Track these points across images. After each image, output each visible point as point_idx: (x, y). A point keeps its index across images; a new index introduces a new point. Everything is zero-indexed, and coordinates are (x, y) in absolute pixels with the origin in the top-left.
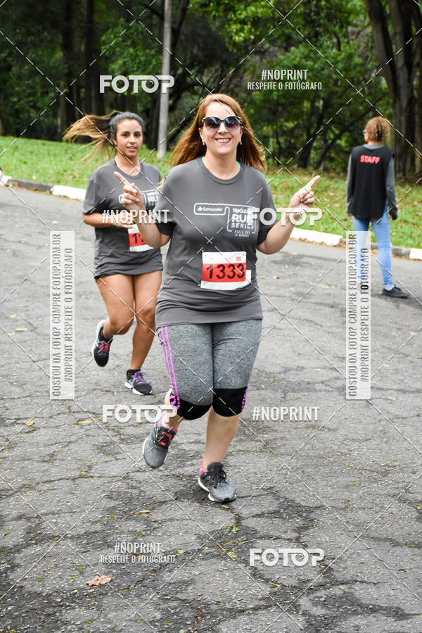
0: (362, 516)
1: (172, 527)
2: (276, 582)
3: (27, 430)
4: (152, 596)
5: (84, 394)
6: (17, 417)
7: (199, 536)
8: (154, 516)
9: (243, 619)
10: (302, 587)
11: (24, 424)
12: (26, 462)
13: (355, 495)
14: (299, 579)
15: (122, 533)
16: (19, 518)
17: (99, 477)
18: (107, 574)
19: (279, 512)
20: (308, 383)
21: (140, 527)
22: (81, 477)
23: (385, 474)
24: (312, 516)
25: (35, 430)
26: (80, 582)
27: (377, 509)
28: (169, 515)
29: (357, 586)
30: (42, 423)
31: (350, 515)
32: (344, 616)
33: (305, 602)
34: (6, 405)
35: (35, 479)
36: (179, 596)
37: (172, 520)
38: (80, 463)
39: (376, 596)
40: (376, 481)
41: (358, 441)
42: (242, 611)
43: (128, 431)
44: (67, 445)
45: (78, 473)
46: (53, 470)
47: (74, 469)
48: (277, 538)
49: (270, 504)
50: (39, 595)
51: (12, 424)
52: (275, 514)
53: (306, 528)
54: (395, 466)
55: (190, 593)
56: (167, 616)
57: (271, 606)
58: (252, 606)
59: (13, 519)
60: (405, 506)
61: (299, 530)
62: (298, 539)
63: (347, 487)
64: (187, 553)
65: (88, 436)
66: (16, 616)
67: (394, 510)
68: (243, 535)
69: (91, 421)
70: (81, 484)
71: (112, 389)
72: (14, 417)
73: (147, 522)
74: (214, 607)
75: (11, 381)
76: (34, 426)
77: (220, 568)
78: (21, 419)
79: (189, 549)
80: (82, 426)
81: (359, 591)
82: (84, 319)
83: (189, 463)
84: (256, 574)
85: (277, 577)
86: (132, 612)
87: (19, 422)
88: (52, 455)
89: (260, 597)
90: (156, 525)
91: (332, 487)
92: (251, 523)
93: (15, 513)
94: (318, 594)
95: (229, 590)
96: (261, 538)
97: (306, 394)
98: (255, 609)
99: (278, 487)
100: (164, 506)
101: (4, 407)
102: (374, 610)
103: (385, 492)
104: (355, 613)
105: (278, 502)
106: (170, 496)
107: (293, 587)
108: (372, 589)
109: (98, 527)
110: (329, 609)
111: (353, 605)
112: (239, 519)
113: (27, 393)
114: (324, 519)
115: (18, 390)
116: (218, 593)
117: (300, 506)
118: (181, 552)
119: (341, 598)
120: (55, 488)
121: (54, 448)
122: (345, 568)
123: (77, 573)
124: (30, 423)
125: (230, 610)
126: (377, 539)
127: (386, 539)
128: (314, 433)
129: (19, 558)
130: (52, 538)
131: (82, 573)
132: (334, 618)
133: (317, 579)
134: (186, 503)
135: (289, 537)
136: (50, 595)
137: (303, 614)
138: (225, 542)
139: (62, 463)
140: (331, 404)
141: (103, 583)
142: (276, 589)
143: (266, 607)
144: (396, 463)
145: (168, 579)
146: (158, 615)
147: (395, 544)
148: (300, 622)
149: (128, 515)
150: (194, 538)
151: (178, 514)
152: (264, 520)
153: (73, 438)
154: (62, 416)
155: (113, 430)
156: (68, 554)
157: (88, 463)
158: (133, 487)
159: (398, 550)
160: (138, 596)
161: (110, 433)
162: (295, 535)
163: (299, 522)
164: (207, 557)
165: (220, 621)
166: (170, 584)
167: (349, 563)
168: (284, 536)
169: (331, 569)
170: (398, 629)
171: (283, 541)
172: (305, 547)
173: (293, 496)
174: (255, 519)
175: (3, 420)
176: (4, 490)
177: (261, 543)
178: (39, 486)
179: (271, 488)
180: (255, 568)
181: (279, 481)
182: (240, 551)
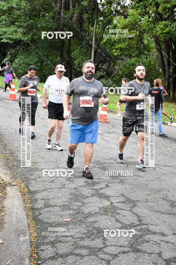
0: (152, 204)
1: (90, 205)
2: (124, 223)
4: (84, 226)
5: (63, 162)
7: (99, 208)
8: (85, 201)
10: (132, 225)
13: (150, 198)
14: (131, 223)
15: (74, 205)
16: (42, 199)
17: (67, 188)
18: (69, 218)
21: (80, 204)
22: (62, 188)
23: (160, 191)
24: (136, 203)
26: (61, 220)
27: (157, 202)
28: (90, 201)
29: (150, 226)
31: (148, 203)
32: (146, 235)
35: (47, 188)
36: (93, 226)
37: (90, 202)
38: (61, 183)
39: (156, 229)
40: (157, 193)
41: (151, 181)
44: (57, 178)
45: (61, 187)
46: (53, 185)
47: (59, 185)
48: (124, 210)
49: (122, 199)
50: (48, 223)
51: (41, 170)
52: (124, 202)
53: (134, 207)
54: (163, 189)
55: (96, 225)
56: (88, 231)
59: (40, 200)
60: (166, 202)
61: (131, 207)
62: (131, 210)
63: (147, 195)
64: (95, 213)
66: (41, 229)
67: (162, 203)
68: (113, 208)
70: (62, 190)
72: (41, 168)
73: (83, 203)
75: (40, 157)
77: (106, 218)
78: (43, 169)
79: (96, 212)
81: (151, 228)
83: (96, 185)
84: (117, 221)
86: (77, 230)
88: (53, 181)
89: (118, 227)
90: (85, 204)
91: (142, 195)
92: (116, 205)
93: (41, 198)
94: (137, 227)
95: (108, 225)
96: (119, 209)
99: (125, 194)
100: (88, 198)
101: (38, 165)
102: (155, 233)
103: (159, 197)
104: (149, 234)
105: (125, 198)
106: (90, 195)
107: (129, 225)
108: (155, 227)
109: (67, 203)
110: (141, 232)
111: (148, 231)
112: (112, 203)
113: (45, 161)
114: (139, 204)
115: (42, 160)
116: (105, 225)
117: (132, 200)
118: (93, 212)
119: (144, 229)
120: (53, 191)
121: (53, 178)
122: (146, 220)
123: (60, 217)
126: (157, 212)
127: (160, 212)
128: (137, 177)
129: (42, 211)
130: (52, 206)
131: (61, 217)
132: (142, 235)
133: (138, 223)
134: (95, 197)
135: (128, 210)
136: (52, 223)
138: (107, 210)
139: (56, 183)
141: (68, 220)
142: (124, 225)
144: (163, 188)
145: (89, 221)
146: (86, 231)
147: (163, 213)
149: (77, 200)
150: (97, 208)
151: (92, 201)
152: (120, 204)
156: (57, 211)
157: (64, 184)
158: (78, 192)
159: (163, 215)
160: (79, 225)
163: (131, 205)
164: (101, 214)
166: (90, 222)
167: (147, 218)
168: (126, 209)
169: (141, 220)
170: (163, 239)
171: (126, 211)
172: (133, 213)
173: (129, 197)
174: (117, 203)
175: (37, 169)
176: (37, 191)
177: (119, 211)
178: (48, 190)
179: (122, 194)
180: (117, 219)
181: (125, 192)
182: (112, 213)
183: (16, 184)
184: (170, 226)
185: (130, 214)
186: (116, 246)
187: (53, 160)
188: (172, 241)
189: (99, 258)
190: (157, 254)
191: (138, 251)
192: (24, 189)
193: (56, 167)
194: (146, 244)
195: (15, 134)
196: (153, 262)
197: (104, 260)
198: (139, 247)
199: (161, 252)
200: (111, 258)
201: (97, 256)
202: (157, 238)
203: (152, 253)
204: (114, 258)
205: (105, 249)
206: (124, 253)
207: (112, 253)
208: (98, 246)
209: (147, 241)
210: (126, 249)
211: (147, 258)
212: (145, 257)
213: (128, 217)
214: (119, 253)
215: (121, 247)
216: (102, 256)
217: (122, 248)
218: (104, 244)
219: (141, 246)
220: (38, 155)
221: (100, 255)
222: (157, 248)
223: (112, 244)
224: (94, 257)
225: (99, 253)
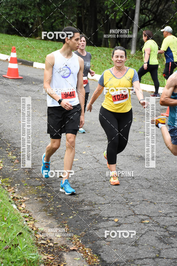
3: (116, 225)
5: (138, 203)
6: (108, 216)
11: (113, 220)
12: (123, 245)
17: (166, 258)
22: (157, 257)
25: (120, 225)
30: (122, 221)
34: (99, 208)
35: (132, 257)
38: (152, 248)
43: (172, 229)
44: (141, 236)
45: (154, 255)
46: (140, 252)
47: (151, 252)
51: (107, 220)
65: (150, 230)
69: (148, 221)
70: (159, 262)
71: (153, 201)
72: (106, 216)
75: (97, 193)
76: (119, 222)
78: (110, 217)
80: (145, 224)
82: (122, 156)
87: (110, 219)
101: (99, 209)
113: (107, 201)
115: (102, 199)
120: (145, 263)
124: (116, 220)
139: (143, 247)
153: (143, 232)
154: (131, 216)
155: (163, 227)
157: (157, 249)
161: (162, 229)
175: (101, 217)
176: (118, 262)
178: (136, 261)
183: (76, 249)
187: (121, 199)
192: (92, 258)
193: (131, 212)
195: (38, 147)
220: (92, 188)
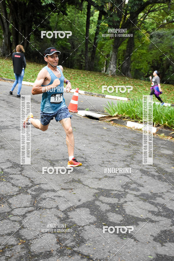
2: (19, 186)
9: (14, 197)
10: (27, 187)
14: (26, 185)
19: (13, 166)
20: (6, 126)
23: (38, 153)
29: (41, 185)
32: (41, 193)
33: (29, 191)
39: (47, 187)
40: (36, 155)
42: (13, 196)
48: (15, 174)
49: (9, 165)
52: (12, 167)
53: (22, 170)
54: (39, 150)
57: (20, 193)
58: (15, 194)
60: (46, 161)
61: (20, 171)
62: (21, 174)
67: (44, 163)
68: (5, 174)
74: (5, 195)
77: (3, 184)
81: (42, 186)
84: (13, 185)
85: (19, 185)
89: (17, 191)
92: (6, 170)
94: (32, 188)
95: (7, 190)
96: (11, 174)
97: (7, 130)
98: (17, 194)
99: (10, 159)
102: (48, 191)
103: (39, 158)
104: (43, 192)
105: (11, 163)
107: (25, 187)
108: (45, 186)
110: (36, 192)
111: (42, 190)
112: (2, 170)
116: (4, 191)
117: (18, 164)
119: (38, 189)
122: (37, 181)
125: (9, 196)
128: (14, 142)
132: (39, 194)
133: (30, 184)
135: (18, 173)
137: (30, 194)
138: (1, 177)
140: (15, 132)
142: (20, 188)
143: (19, 194)
144: (39, 149)
148: (30, 196)
152: (10, 169)
162: (20, 173)
163: (20, 169)
165: (8, 199)
167: (37, 179)
168: (17, 173)
169: (33, 181)
170: (55, 195)
171: (17, 175)
172: (24, 176)
173: (15, 162)
174: (7, 169)
177: (11, 176)
179: (8, 160)
180: (12, 183)
181: (9, 157)
182: (6, 179)
184: (57, 183)
185: (22, 177)
186: (21, 207)
188: (62, 195)
189: (11, 221)
190: (55, 208)
191: (40, 208)
194: (44, 201)
196: (54, 215)
197: (16, 222)
198: (40, 205)
199: (57, 206)
200: (21, 219)
201: (9, 219)
202: (51, 195)
203: (51, 208)
204: (24, 219)
205: (13, 212)
206: (29, 212)
207: (21, 214)
208: (6, 211)
209: (45, 199)
210: (30, 209)
211: (49, 212)
212: (47, 212)
213: (21, 180)
214: (26, 213)
215: (25, 207)
216: (13, 219)
217: (27, 208)
218: (11, 208)
219: (41, 203)
221: (11, 218)
222: (54, 203)
223: (17, 207)
224: (7, 220)
225: (9, 216)
